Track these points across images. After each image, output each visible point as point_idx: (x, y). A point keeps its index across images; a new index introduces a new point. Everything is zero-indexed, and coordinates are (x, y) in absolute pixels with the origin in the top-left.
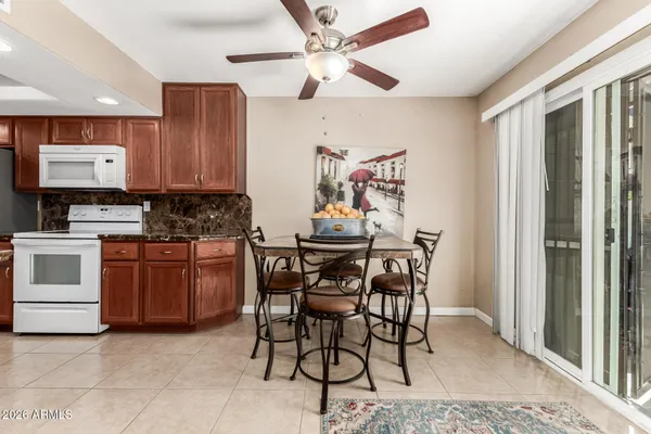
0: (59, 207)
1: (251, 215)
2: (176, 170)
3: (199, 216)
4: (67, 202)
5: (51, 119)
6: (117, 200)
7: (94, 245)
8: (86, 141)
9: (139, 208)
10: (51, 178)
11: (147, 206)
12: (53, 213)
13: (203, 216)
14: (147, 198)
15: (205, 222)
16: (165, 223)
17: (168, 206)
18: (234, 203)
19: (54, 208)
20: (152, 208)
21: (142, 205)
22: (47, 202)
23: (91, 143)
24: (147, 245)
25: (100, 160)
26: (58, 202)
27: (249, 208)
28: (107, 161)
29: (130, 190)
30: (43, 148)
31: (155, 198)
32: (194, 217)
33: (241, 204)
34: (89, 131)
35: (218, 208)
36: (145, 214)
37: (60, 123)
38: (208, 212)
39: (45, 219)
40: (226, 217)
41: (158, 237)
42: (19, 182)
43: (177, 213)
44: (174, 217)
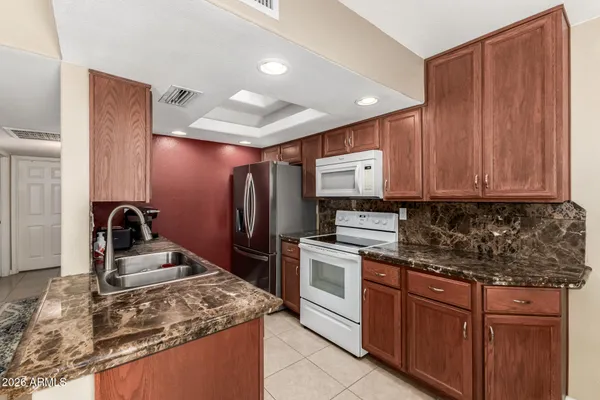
0: (330, 212)
1: (583, 237)
2: (443, 170)
3: (474, 231)
4: (334, 207)
5: (323, 134)
6: (374, 206)
7: (356, 262)
8: (348, 150)
9: (395, 216)
10: (323, 188)
11: (403, 214)
12: (326, 216)
13: (481, 233)
14: (404, 205)
15: (484, 240)
16: (425, 236)
17: (429, 215)
18: (542, 216)
19: (326, 212)
20: (409, 216)
21: (398, 212)
22: (322, 207)
23: (352, 151)
24: (410, 272)
25: (359, 167)
26: (329, 207)
27: (579, 226)
28: (366, 168)
29: (387, 198)
31: (413, 206)
32: (466, 232)
33: (557, 216)
34: (350, 140)
35: (507, 222)
36: (401, 223)
37: (329, 137)
38: (489, 227)
40: (525, 236)
41: (426, 266)
42: (305, 192)
43: (441, 224)
44: (436, 229)
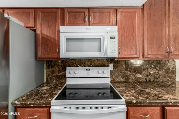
0: (57, 68)
1: (175, 71)
3: (144, 72)
6: (93, 63)
10: (68, 50)
12: (53, 72)
13: (146, 73)
14: (112, 62)
15: (147, 76)
16: (123, 77)
17: (124, 66)
18: (165, 64)
19: (53, 69)
22: (49, 65)
26: (56, 65)
27: (174, 67)
28: (111, 38)
30: (62, 29)
32: (141, 73)
33: (169, 64)
35: (155, 67)
38: (149, 70)
39: (49, 75)
40: (160, 72)
42: (40, 54)
43: (130, 71)
44: (128, 73)
